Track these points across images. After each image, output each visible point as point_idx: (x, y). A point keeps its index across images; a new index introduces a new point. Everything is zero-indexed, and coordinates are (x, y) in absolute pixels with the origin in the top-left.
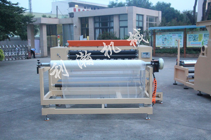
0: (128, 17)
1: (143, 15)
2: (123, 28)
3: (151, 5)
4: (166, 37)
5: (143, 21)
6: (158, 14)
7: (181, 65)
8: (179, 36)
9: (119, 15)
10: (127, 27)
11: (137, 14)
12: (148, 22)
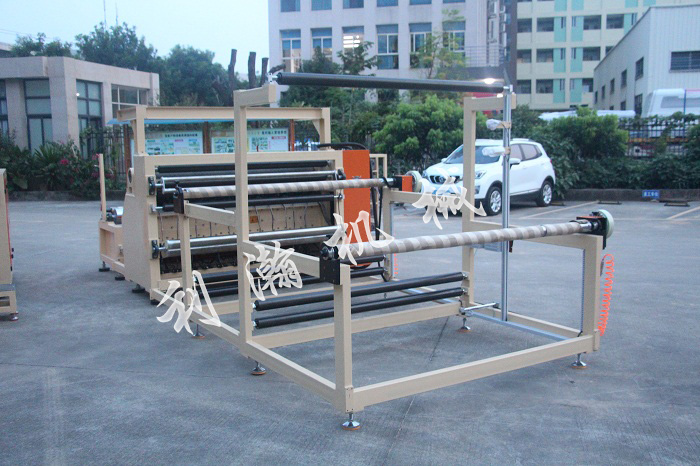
0: (51, 89)
1: (99, 85)
2: (39, 121)
3: (153, 55)
4: (159, 146)
5: (100, 101)
6: (148, 81)
7: (109, 219)
8: (192, 142)
9: (23, 82)
10: (49, 116)
11: (78, 81)
12: (119, 103)
